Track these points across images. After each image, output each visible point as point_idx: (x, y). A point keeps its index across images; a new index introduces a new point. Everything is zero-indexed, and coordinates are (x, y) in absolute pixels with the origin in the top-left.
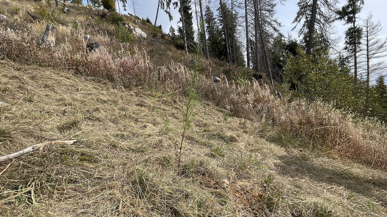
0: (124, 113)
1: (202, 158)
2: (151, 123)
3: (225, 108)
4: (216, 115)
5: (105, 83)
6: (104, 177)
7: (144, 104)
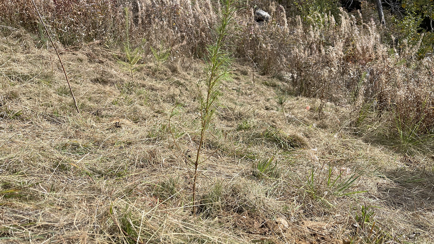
0: (70, 100)
1: (235, 181)
2: (129, 118)
3: (281, 79)
4: (263, 94)
5: (19, 36)
6: (56, 225)
7: (110, 79)
